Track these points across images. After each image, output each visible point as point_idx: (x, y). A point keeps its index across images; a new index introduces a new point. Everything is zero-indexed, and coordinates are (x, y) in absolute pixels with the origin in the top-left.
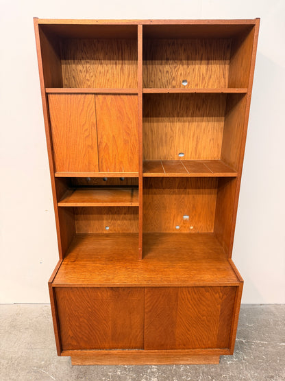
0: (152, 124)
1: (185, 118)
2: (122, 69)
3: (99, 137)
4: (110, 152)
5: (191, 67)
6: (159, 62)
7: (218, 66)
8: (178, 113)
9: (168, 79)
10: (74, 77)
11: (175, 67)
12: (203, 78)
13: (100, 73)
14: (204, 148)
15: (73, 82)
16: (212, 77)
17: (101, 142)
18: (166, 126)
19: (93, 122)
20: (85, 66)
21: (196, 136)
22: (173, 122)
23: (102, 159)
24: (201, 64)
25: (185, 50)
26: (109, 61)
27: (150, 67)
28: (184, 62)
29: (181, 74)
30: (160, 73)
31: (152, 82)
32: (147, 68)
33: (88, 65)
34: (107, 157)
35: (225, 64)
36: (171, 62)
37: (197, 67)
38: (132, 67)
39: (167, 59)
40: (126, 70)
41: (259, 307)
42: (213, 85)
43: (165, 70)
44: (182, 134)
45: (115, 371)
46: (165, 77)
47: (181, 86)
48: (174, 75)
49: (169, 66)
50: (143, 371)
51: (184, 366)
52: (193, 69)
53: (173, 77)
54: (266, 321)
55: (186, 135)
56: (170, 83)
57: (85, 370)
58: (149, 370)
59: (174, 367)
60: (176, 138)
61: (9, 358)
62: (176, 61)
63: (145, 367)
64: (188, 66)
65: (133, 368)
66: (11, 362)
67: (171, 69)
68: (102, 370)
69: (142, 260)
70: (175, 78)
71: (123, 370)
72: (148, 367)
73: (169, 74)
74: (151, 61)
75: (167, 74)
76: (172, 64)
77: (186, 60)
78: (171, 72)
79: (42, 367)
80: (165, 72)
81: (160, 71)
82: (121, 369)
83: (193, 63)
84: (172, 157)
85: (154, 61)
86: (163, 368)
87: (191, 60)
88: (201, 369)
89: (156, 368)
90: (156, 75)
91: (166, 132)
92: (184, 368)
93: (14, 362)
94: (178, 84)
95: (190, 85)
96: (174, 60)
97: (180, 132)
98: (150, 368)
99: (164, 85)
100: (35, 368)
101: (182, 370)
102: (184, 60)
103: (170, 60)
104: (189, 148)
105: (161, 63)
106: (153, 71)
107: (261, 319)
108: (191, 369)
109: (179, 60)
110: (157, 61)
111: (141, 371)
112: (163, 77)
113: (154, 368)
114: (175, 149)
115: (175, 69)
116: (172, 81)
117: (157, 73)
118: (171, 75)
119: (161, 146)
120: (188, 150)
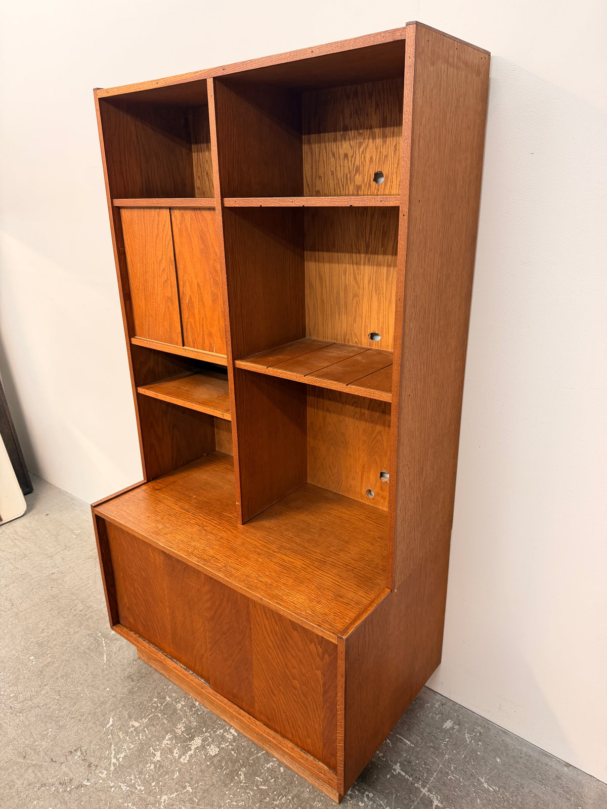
0: (321, 264)
1: (381, 257)
4: (196, 311)
5: (390, 142)
6: (331, 135)
8: (367, 246)
9: (347, 171)
10: (207, 173)
11: (360, 144)
15: (207, 182)
17: (183, 293)
18: (345, 272)
22: (358, 263)
23: (187, 324)
25: (377, 105)
28: (377, 130)
29: (371, 158)
30: (332, 160)
31: (320, 177)
34: (192, 320)
36: (351, 133)
39: (346, 129)
43: (342, 152)
44: (376, 292)
45: (178, 700)
46: (342, 168)
47: (371, 186)
48: (357, 163)
49: (348, 142)
50: (213, 726)
51: (276, 763)
52: (395, 146)
53: (355, 165)
54: (538, 802)
55: (383, 294)
56: (351, 181)
57: (146, 673)
58: (222, 731)
59: (260, 754)
60: (364, 299)
61: (88, 605)
62: (361, 131)
63: (219, 722)
64: (385, 139)
65: (203, 712)
66: (87, 611)
67: (352, 148)
68: (165, 687)
69: (242, 526)
70: (359, 168)
71: (188, 705)
72: (224, 726)
73: (350, 160)
74: (317, 135)
75: (346, 161)
76: (354, 138)
77: (380, 127)
78: (352, 156)
79: (107, 638)
80: (342, 157)
81: (333, 155)
82: (187, 703)
83: (394, 132)
84: (356, 340)
85: (322, 134)
86: (243, 744)
87: (391, 126)
88: (299, 789)
89: (233, 735)
90: (325, 163)
91: (346, 285)
92: (274, 767)
93: (87, 613)
94: (366, 181)
95: (389, 183)
96: (357, 129)
97: (371, 287)
98: (226, 729)
99: (341, 184)
100: (100, 634)
101: (268, 766)
102: (376, 128)
103: (351, 130)
104: (388, 325)
105: (334, 139)
106: (321, 156)
107: (530, 791)
108: (282, 776)
109: (367, 129)
110: (327, 134)
111: (210, 724)
112: (338, 168)
113: (231, 733)
114: (363, 322)
115: (359, 148)
116: (355, 176)
117: (328, 160)
118: (353, 162)
119: (337, 313)
120: (387, 328)
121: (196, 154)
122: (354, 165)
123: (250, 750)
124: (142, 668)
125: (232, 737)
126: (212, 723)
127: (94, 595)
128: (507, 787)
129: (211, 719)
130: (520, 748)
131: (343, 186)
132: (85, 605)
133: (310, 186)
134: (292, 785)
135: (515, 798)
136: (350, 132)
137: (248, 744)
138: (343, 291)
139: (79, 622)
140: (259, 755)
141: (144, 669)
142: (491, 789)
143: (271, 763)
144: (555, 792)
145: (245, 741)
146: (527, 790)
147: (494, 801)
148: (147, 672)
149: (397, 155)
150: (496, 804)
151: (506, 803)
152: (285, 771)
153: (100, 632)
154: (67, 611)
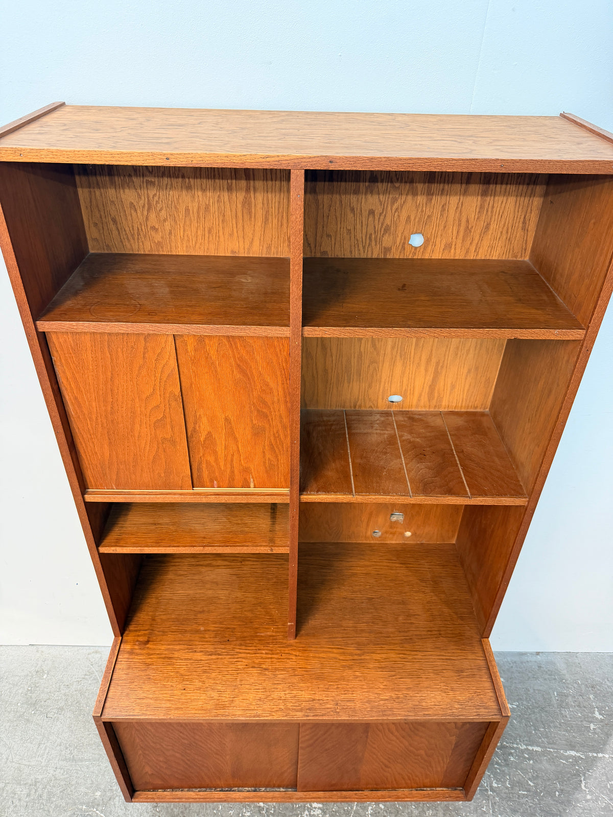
2: (247, 203)
3: (190, 420)
4: (220, 449)
5: (437, 201)
6: (350, 185)
7: (512, 200)
9: (371, 230)
10: (114, 221)
11: (394, 200)
12: (468, 230)
13: (187, 210)
14: (453, 387)
15: (115, 232)
16: (493, 226)
17: (194, 430)
19: (171, 393)
20: (143, 192)
21: (434, 360)
23: (200, 463)
24: (465, 193)
26: (210, 182)
27: (325, 199)
29: (409, 217)
30: (350, 215)
31: (329, 236)
32: (317, 201)
33: (152, 192)
34: (211, 459)
35: (532, 194)
36: (382, 186)
37: (454, 200)
38: (274, 198)
39: (374, 180)
40: (260, 205)
41: (534, 659)
42: (492, 247)
43: (365, 207)
44: (401, 357)
45: (240, 815)
46: (364, 227)
47: (404, 249)
48: (388, 221)
49: (376, 197)
50: (295, 815)
51: (373, 805)
52: (443, 206)
53: (385, 225)
54: (543, 695)
55: (410, 358)
56: (376, 242)
57: (182, 812)
58: (306, 812)
59: (355, 807)
60: (384, 365)
61: (30, 782)
62: (397, 185)
63: (297, 806)
64: (430, 197)
65: (274, 807)
66: (36, 791)
67: (381, 204)
68: (215, 811)
69: (296, 641)
70: (390, 229)
71: (254, 812)
72: (305, 807)
73: (377, 218)
74: (327, 183)
75: (371, 219)
76: (385, 192)
77: (425, 183)
78: (381, 214)
79: (98, 805)
80: (365, 214)
81: (352, 210)
82: (251, 810)
83: (443, 189)
84: (371, 404)
85: (335, 183)
86: (334, 810)
87: (440, 183)
88: (407, 812)
89: (319, 808)
90: (339, 219)
91: (360, 352)
92: (374, 810)
93: (40, 792)
94: (398, 243)
95: (430, 247)
96: (392, 182)
97: (394, 353)
98: (308, 808)
99: (361, 246)
100: (84, 807)
101: (369, 813)
102: (419, 182)
103: (382, 181)
104: (414, 386)
105: (354, 191)
106: (332, 209)
107: (534, 690)
108: (386, 812)
109: (406, 182)
110: (343, 184)
111: (291, 814)
112: (359, 226)
113: (315, 808)
114: (382, 387)
115: (393, 204)
116: (383, 237)
117: (343, 216)
118: (381, 220)
119: (346, 381)
120: (412, 390)
121: (86, 190)
122: (382, 224)
123: (344, 810)
124: (172, 810)
125: (320, 811)
126: (292, 812)
127: (25, 765)
128: (521, 697)
129: (287, 809)
130: (506, 660)
131: (364, 247)
132: (25, 784)
133: (313, 246)
134: (400, 812)
135: (531, 702)
136: (380, 185)
137: (337, 806)
138: (356, 359)
139: (41, 811)
140: (354, 809)
141: (175, 810)
142: (514, 706)
143: (370, 808)
144: (545, 679)
145: (334, 806)
146: (532, 691)
147: (522, 714)
148: (180, 810)
149: (445, 216)
150: (525, 716)
151: (529, 710)
152: (384, 805)
153: (82, 804)
154: (8, 808)
